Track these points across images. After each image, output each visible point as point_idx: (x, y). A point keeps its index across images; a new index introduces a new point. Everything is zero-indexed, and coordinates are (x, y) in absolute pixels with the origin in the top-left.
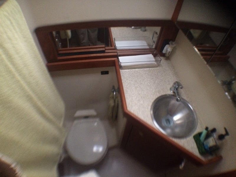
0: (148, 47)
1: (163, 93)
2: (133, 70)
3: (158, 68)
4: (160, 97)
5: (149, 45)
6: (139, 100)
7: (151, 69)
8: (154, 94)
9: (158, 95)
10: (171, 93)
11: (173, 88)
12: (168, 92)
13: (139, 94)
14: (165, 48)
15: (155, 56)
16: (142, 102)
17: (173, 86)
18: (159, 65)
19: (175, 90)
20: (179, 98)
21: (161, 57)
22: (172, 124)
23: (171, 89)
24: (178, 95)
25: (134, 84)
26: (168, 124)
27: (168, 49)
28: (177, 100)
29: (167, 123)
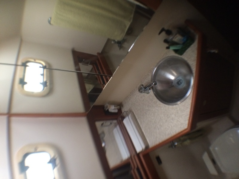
0: (118, 127)
1: (155, 99)
2: (145, 134)
3: (133, 111)
4: (159, 100)
5: (115, 126)
6: (173, 119)
7: (137, 118)
8: (159, 107)
9: (159, 102)
10: (151, 92)
11: (146, 91)
12: (152, 94)
13: (166, 121)
14: (113, 111)
15: (123, 118)
16: (173, 116)
17: (144, 93)
18: (131, 111)
19: (147, 90)
20: (153, 84)
21: (123, 112)
22: (180, 78)
23: (148, 93)
24: (150, 85)
25: (159, 129)
26: (181, 81)
27: (112, 109)
28: (155, 84)
29: (181, 83)
